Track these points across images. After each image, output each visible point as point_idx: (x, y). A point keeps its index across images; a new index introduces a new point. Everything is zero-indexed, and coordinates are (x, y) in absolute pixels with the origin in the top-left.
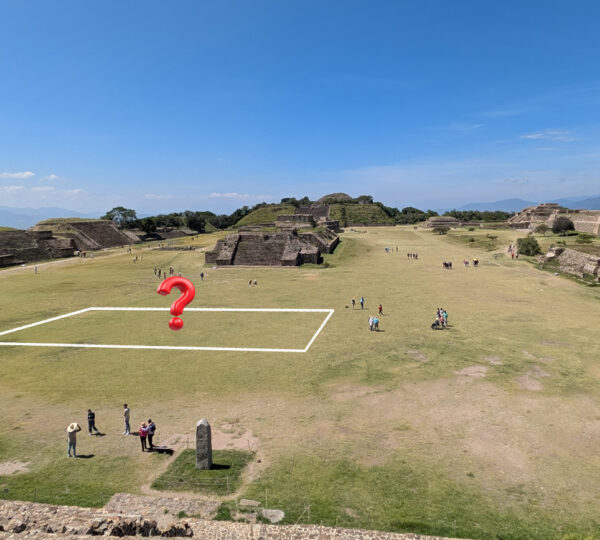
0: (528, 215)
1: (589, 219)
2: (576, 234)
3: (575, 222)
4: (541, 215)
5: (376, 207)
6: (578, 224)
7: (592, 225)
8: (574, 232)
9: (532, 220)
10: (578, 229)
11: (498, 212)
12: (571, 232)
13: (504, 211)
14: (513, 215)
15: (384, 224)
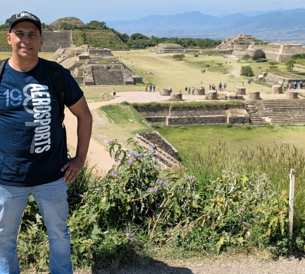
0: (232, 44)
1: (274, 51)
2: (266, 61)
3: (266, 52)
4: (241, 44)
5: (112, 33)
6: (267, 53)
7: (275, 55)
8: (265, 59)
9: (235, 48)
10: (267, 57)
11: (208, 40)
12: (263, 59)
13: (211, 38)
14: (220, 43)
15: (121, 49)
